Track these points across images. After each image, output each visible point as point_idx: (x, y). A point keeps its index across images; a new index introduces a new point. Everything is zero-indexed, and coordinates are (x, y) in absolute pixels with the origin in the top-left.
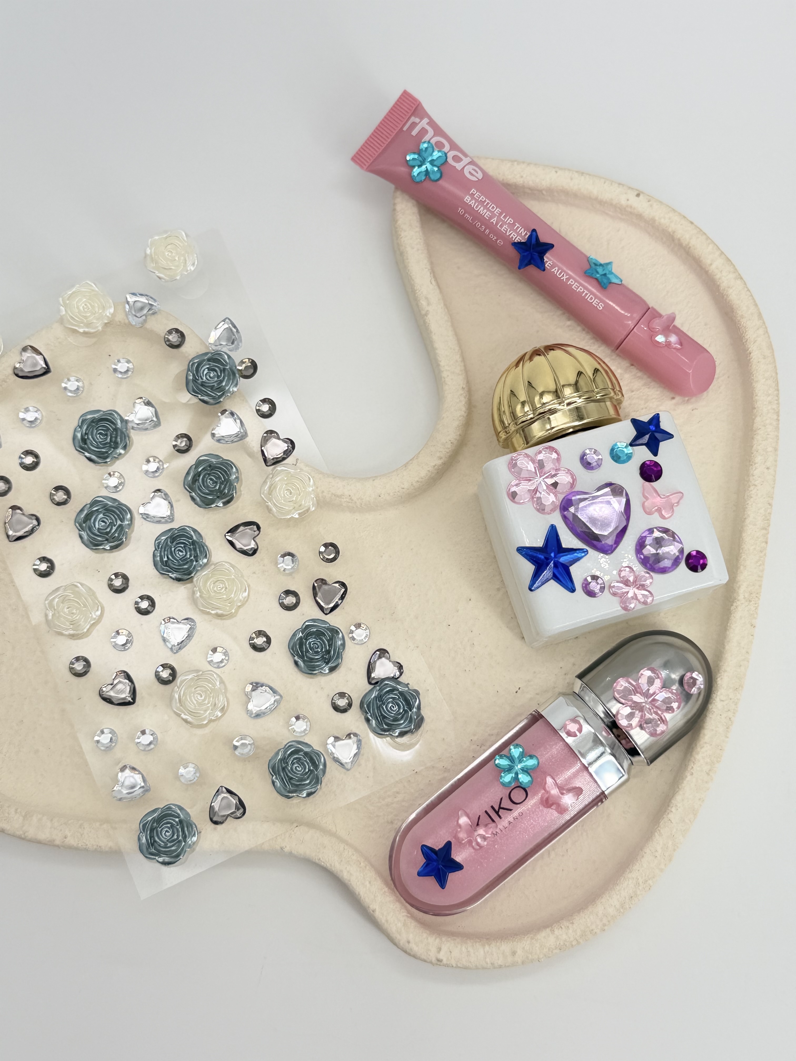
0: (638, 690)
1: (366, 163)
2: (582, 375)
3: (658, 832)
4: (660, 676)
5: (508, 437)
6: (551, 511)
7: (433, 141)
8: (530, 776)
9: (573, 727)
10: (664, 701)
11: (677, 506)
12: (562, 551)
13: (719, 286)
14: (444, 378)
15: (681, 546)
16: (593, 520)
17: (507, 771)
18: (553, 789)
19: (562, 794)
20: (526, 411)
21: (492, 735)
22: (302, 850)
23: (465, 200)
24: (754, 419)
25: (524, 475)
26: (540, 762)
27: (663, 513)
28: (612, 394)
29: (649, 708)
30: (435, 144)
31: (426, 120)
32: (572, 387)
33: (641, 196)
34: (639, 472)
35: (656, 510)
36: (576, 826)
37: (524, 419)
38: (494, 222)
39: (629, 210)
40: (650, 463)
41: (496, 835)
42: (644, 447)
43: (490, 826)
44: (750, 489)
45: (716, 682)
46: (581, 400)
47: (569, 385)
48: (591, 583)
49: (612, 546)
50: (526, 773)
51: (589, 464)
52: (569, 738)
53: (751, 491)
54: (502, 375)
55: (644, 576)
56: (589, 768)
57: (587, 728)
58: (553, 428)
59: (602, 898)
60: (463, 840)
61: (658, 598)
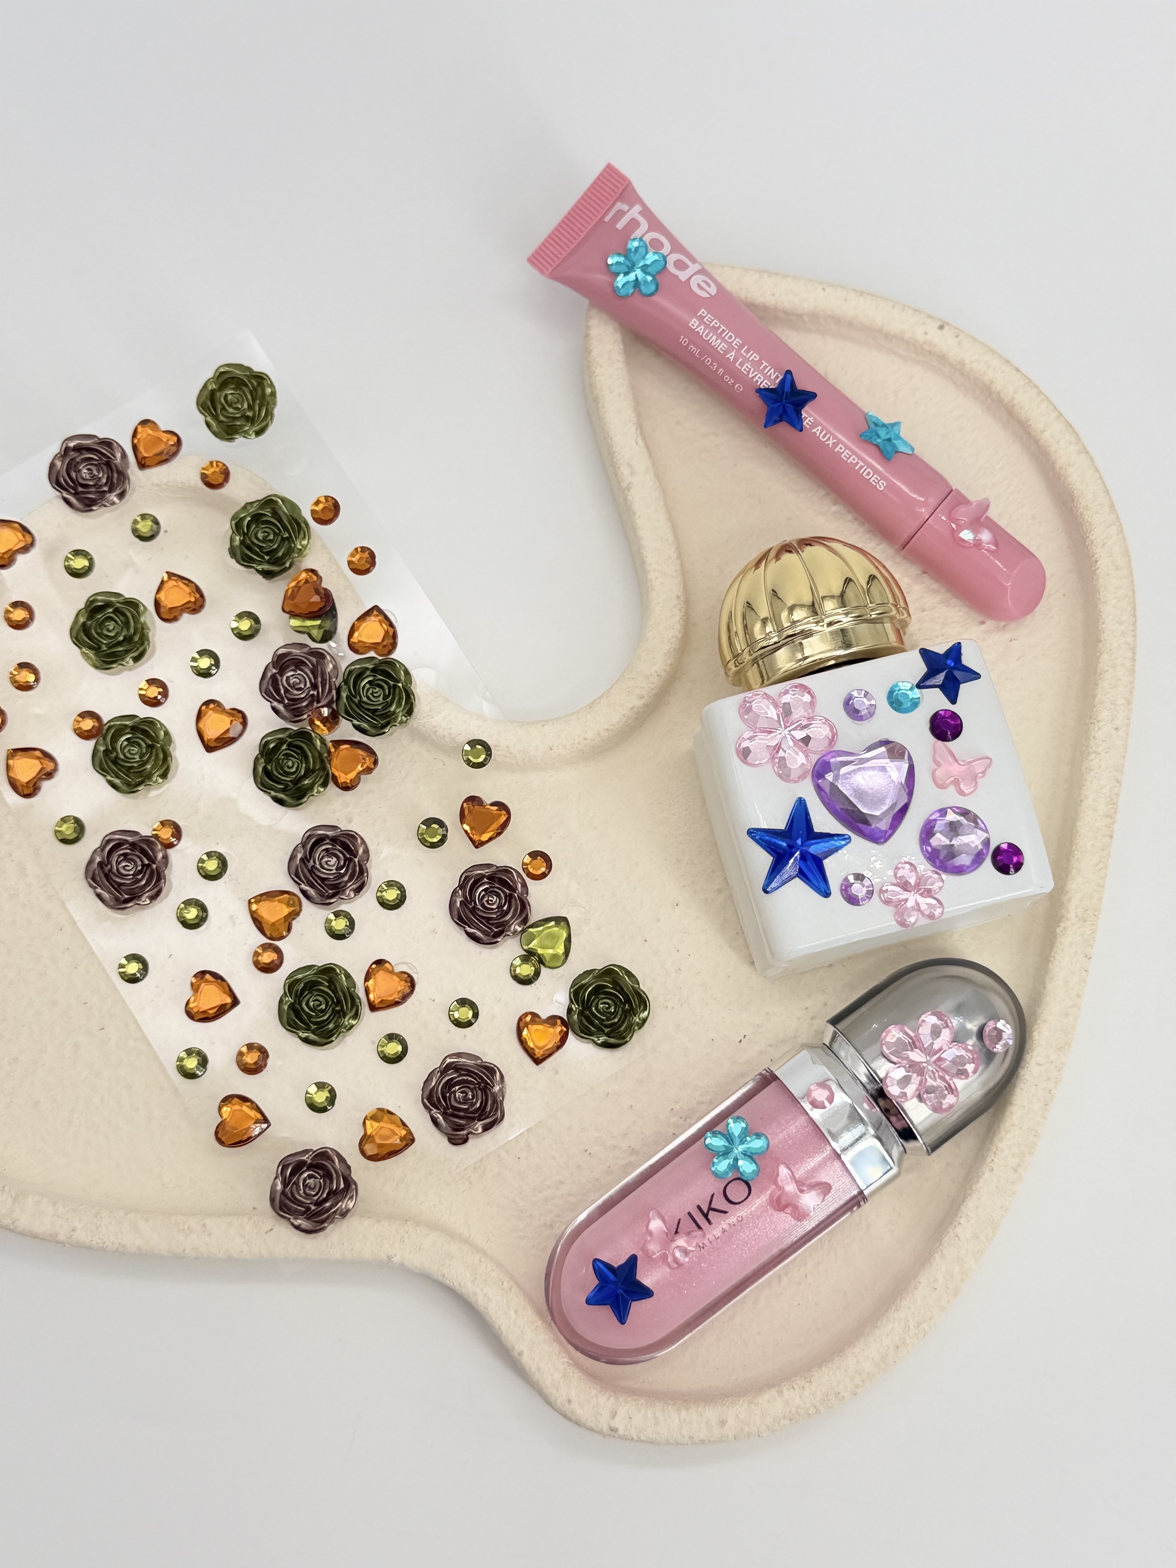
0: (917, 1044)
1: (548, 266)
2: (851, 583)
3: (939, 1252)
4: (950, 1024)
5: (740, 669)
6: (799, 777)
7: (647, 238)
8: (756, 1163)
9: (820, 1095)
10: (953, 1061)
11: (982, 777)
12: (811, 835)
13: (1053, 465)
14: (651, 581)
15: (985, 835)
16: (860, 794)
17: (723, 1155)
18: (787, 1183)
19: (802, 1191)
20: (767, 632)
21: (703, 1103)
22: (416, 1260)
23: (690, 325)
24: (1100, 656)
25: (762, 724)
26: (771, 1145)
27: (962, 786)
28: (894, 612)
29: (932, 1071)
30: (650, 242)
31: (637, 208)
32: (835, 601)
33: (946, 329)
34: (928, 725)
35: (952, 782)
36: (820, 1239)
37: (764, 644)
38: (732, 358)
39: (927, 347)
40: (945, 713)
41: (703, 1248)
42: (938, 689)
43: (694, 1234)
44: (1090, 758)
45: (1031, 1037)
46: (848, 619)
47: (832, 597)
48: (854, 885)
49: (886, 832)
50: (750, 1159)
51: (857, 711)
52: (816, 1110)
53: (1092, 760)
54: (736, 579)
55: (932, 877)
56: (842, 1156)
57: (840, 1098)
58: (806, 658)
59: (854, 1346)
60: (655, 1254)
61: (951, 909)
